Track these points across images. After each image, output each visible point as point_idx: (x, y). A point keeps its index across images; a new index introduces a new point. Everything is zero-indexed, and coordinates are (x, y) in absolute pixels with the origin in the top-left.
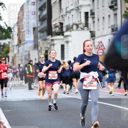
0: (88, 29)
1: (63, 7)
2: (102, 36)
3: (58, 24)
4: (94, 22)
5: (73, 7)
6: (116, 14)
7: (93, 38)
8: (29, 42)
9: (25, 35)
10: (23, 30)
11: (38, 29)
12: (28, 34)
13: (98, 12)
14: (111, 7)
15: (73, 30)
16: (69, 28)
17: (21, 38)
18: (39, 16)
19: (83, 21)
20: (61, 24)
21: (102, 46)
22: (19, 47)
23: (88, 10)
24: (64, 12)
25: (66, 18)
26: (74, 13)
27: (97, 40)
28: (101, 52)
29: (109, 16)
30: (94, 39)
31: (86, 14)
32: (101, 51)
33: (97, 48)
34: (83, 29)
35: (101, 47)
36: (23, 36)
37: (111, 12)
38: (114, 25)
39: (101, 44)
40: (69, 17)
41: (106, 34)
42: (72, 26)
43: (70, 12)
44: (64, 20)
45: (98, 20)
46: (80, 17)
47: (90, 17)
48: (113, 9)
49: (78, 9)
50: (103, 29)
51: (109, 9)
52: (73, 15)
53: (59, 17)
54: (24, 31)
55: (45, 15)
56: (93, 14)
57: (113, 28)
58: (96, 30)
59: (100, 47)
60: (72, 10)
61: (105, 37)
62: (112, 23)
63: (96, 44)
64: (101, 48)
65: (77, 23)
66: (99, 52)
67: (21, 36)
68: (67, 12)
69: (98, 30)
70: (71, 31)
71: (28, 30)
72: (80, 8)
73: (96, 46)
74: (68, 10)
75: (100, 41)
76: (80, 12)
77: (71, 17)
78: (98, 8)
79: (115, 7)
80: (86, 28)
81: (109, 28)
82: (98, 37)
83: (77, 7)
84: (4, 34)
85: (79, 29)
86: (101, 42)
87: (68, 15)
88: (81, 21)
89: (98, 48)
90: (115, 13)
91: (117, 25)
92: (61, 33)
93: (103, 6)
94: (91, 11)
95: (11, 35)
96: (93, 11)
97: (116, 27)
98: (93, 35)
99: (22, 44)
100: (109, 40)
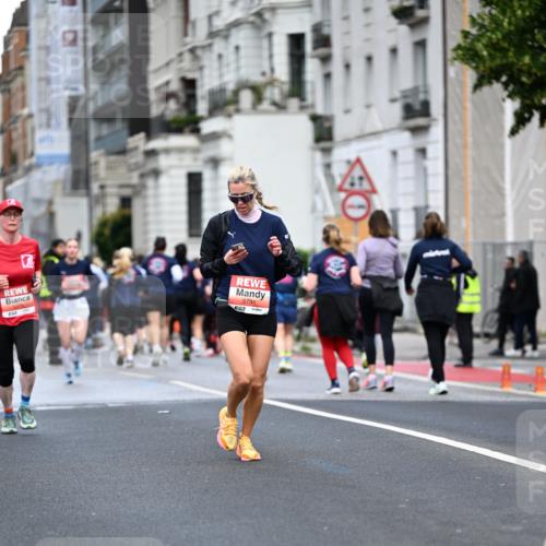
0: (302, 108)
1: (198, 11)
2: (361, 137)
3: (175, 86)
4: (328, 76)
5: (237, 14)
6: (421, 45)
7: (324, 144)
8: (52, 159)
9: (33, 130)
10: (26, 111)
11: (91, 108)
12: (48, 125)
13: (347, 33)
14: (402, 14)
15: (238, 111)
16: (223, 104)
17: (17, 146)
18: (95, 50)
19: (282, 71)
20: (190, 84)
21: (361, 178)
22: (10, 182)
23: (302, 23)
24: (200, 35)
25: (209, 60)
26: (241, 37)
27: (342, 154)
28: (361, 207)
29: (394, 51)
30: (327, 151)
31: (296, 41)
32: (357, 200)
33: (341, 189)
34: (280, 107)
35: (357, 181)
36: (24, 135)
37: (403, 35)
38: (415, 90)
39: (357, 172)
40: (220, 56)
41: (379, 127)
42: (236, 93)
43: (225, 33)
44: (201, 68)
45: (347, 66)
46: (271, 56)
47: (313, 57)
48: (412, 21)
49: (259, 20)
50: (368, 106)
51: (393, 21)
52: (237, 48)
53: (181, 54)
54: (30, 116)
55: (119, 48)
56: (323, 41)
57: (410, 101)
58: (336, 111)
59: (352, 184)
60: (236, 24)
61: (374, 142)
62: (406, 81)
63: (339, 170)
64: (357, 187)
65: (257, 78)
66: (352, 207)
67: (15, 135)
68: (212, 35)
69: (347, 111)
70: (230, 116)
71: (47, 111)
72: (267, 16)
73: (338, 181)
74: (219, 23)
75: (353, 158)
76: (270, 35)
77: (230, 56)
78: (346, 18)
79: (420, 13)
80: (294, 103)
81: (393, 100)
82: (347, 141)
83: (254, 10)
85: (265, 105)
86: (358, 161)
87: (218, 45)
88: (272, 70)
89: (347, 186)
90: (418, 37)
91: (426, 92)
92: (189, 124)
93: (367, 10)
94: (317, 28)
96: (325, 31)
97: (422, 97)
98: (323, 133)
99: (20, 172)
100: (394, 153)
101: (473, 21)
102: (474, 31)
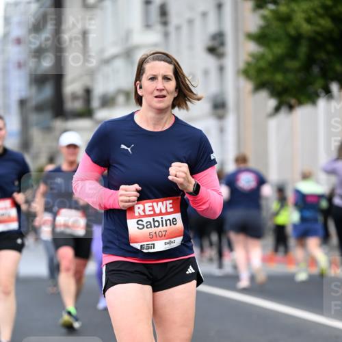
3: (80, 91)
20: (88, 92)
29: (206, 73)
37: (211, 62)
42: (115, 95)
43: (107, 62)
44: (95, 81)
60: (114, 57)
65: (127, 87)
68: (102, 62)
79: (220, 50)
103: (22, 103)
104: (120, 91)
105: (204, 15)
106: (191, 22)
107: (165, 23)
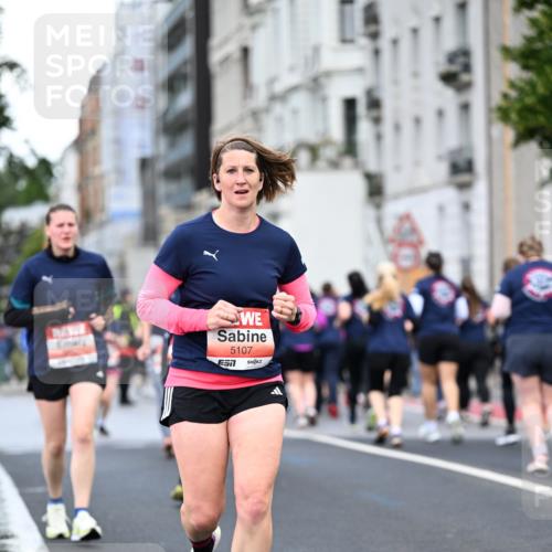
0: (357, 165)
1: (259, 74)
4: (379, 137)
5: (295, 80)
6: (465, 107)
7: (377, 199)
8: (123, 215)
10: (97, 171)
11: (161, 166)
12: (118, 183)
13: (397, 97)
14: (448, 78)
17: (91, 203)
19: (337, 131)
23: (355, 88)
24: (260, 98)
25: (269, 122)
26: (300, 100)
27: (393, 209)
29: (440, 113)
30: (378, 206)
31: (350, 104)
32: (407, 251)
33: (391, 241)
34: (335, 165)
37: (448, 97)
38: (459, 151)
39: (407, 226)
40: (280, 120)
41: (424, 180)
42: (294, 153)
43: (282, 98)
45: (397, 127)
46: (325, 118)
47: (366, 119)
48: (458, 84)
49: (316, 85)
50: (417, 163)
51: (439, 86)
52: (295, 112)
53: (241, 120)
54: (101, 177)
55: (184, 113)
56: (374, 104)
57: (456, 158)
58: (387, 168)
60: (294, 89)
62: (452, 140)
63: (390, 224)
65: (311, 137)
66: (403, 258)
67: (91, 189)
68: (273, 98)
69: (397, 169)
71: (120, 172)
72: (323, 81)
74: (279, 88)
75: (403, 213)
76: (324, 100)
77: (288, 117)
78: (396, 82)
79: (464, 77)
80: (347, 162)
81: (440, 158)
82: (397, 197)
83: (312, 73)
84: (22, 184)
85: (321, 163)
86: (406, 217)
87: (278, 108)
88: (326, 131)
90: (463, 100)
91: (471, 150)
94: (369, 93)
95: (51, 190)
96: (376, 94)
97: (465, 155)
98: (375, 189)
100: (441, 209)
101: (512, 85)
102: (513, 94)
103: (144, 164)
104: (301, 145)
105: (437, 20)
106: (415, 31)
107: (374, 36)
